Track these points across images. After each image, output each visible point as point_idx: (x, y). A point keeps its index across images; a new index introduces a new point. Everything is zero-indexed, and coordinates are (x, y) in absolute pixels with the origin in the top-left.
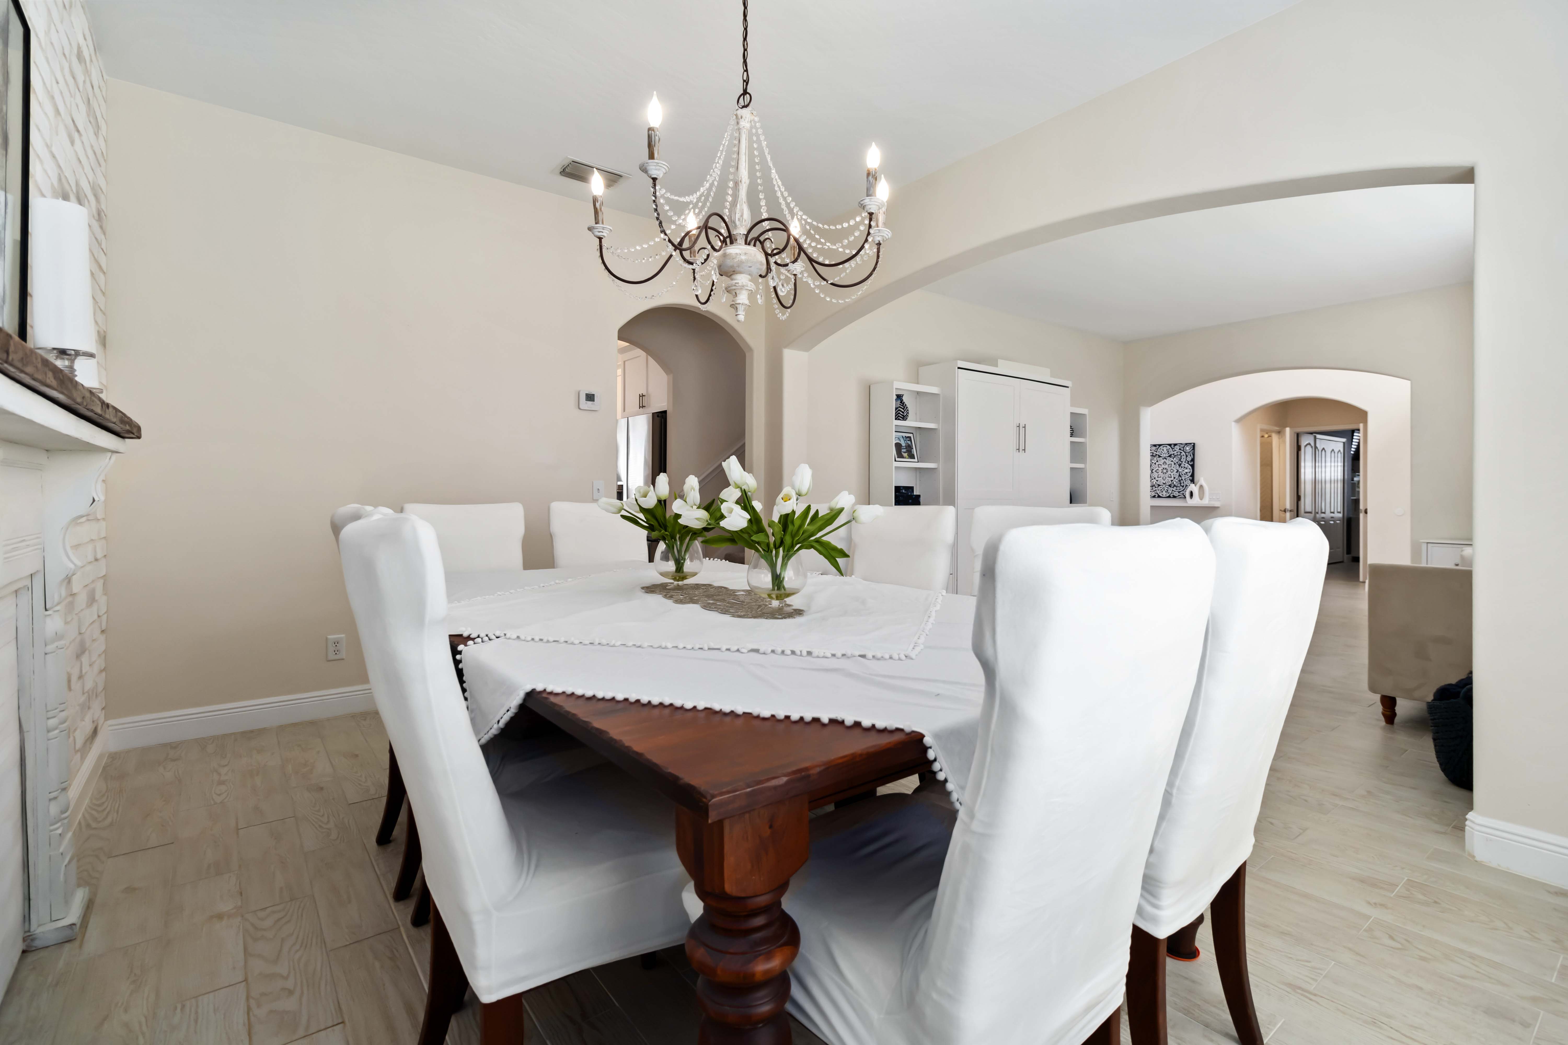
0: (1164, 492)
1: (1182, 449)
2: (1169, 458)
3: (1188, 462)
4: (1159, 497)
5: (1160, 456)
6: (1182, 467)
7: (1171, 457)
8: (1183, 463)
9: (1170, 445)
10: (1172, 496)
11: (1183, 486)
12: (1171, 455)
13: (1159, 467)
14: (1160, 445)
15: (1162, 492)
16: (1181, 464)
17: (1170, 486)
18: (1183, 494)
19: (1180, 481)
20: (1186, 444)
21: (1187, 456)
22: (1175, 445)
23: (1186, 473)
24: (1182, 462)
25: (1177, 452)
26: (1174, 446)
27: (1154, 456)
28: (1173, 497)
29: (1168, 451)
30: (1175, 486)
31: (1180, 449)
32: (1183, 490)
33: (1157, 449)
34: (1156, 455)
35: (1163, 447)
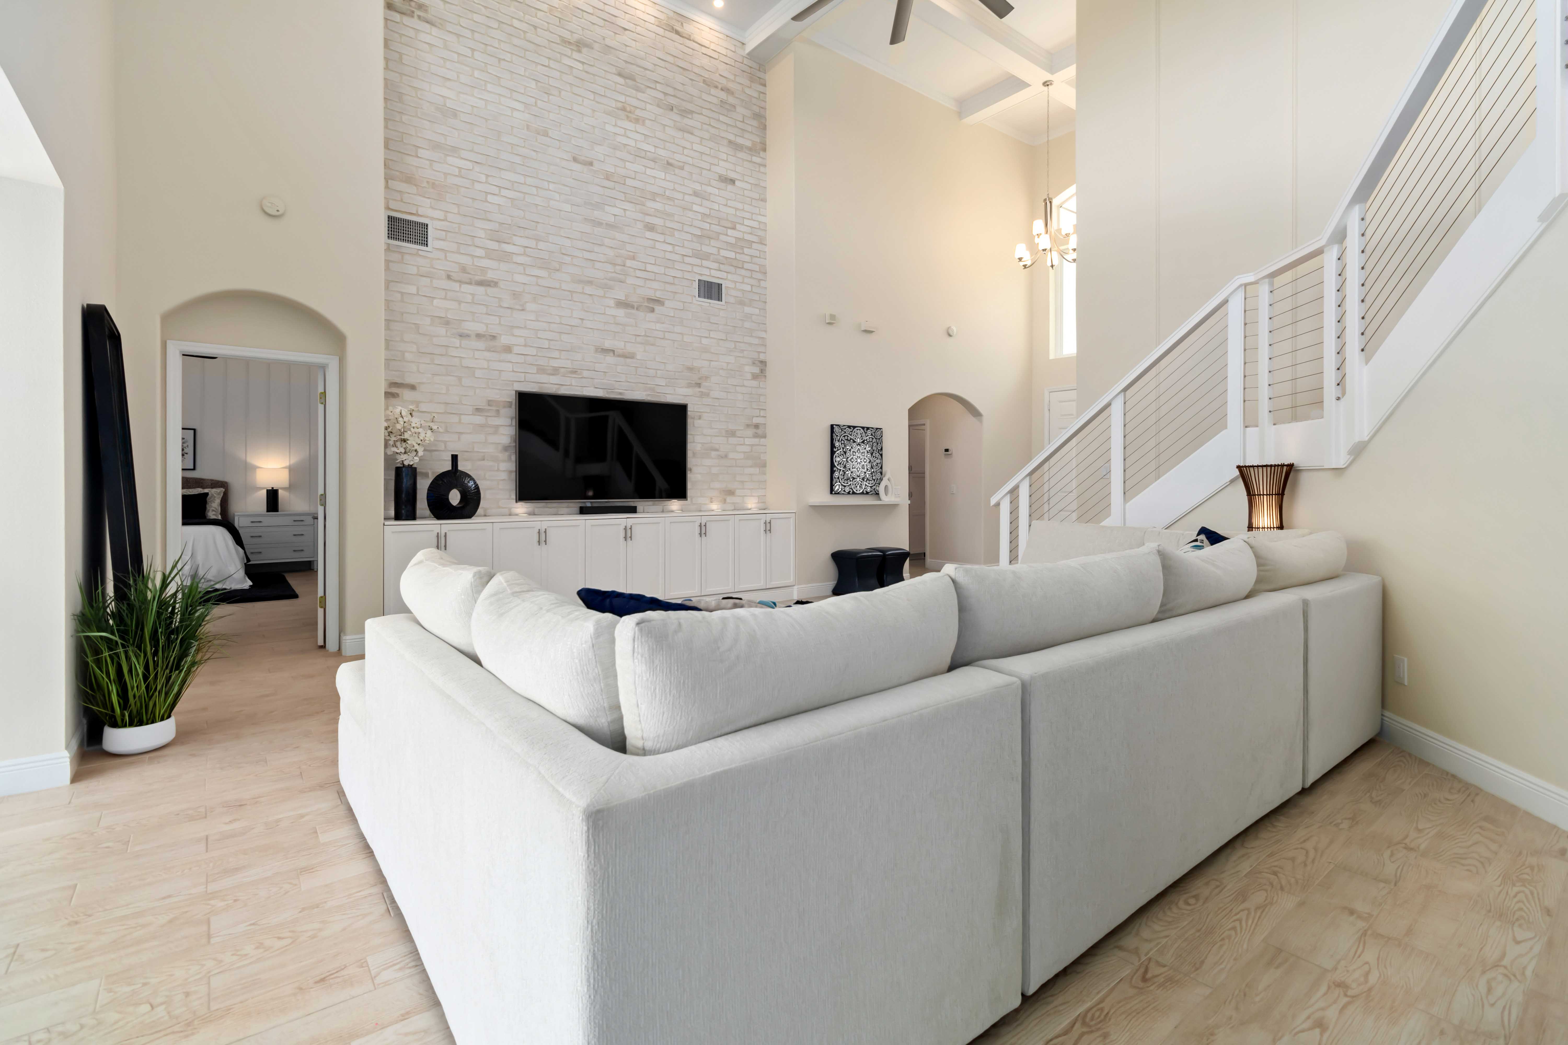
0: (858, 487)
1: (873, 434)
2: (863, 444)
3: (879, 450)
4: (854, 493)
5: (854, 442)
6: (874, 457)
7: (864, 443)
8: (875, 452)
9: (863, 428)
10: (865, 492)
11: (874, 480)
12: (864, 441)
13: (853, 455)
14: (854, 427)
15: (857, 487)
16: (873, 453)
17: (863, 479)
18: (874, 489)
19: (872, 473)
20: (877, 429)
21: (877, 444)
22: (868, 428)
23: (877, 464)
24: (874, 450)
25: (870, 438)
26: (867, 430)
27: (849, 441)
28: (866, 494)
29: (862, 436)
30: (868, 479)
31: (872, 435)
32: (874, 485)
33: (852, 432)
34: (851, 439)
35: (857, 430)
